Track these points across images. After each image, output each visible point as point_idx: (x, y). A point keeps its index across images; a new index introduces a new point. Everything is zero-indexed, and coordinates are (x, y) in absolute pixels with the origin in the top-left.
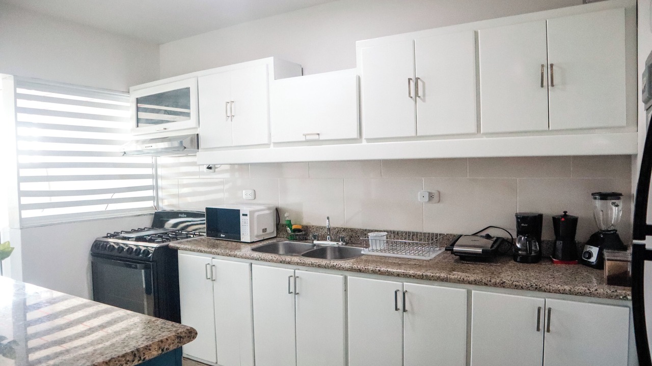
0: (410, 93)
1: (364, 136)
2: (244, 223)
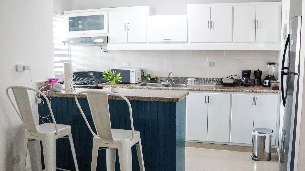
0: (208, 27)
1: (189, 41)
2: (132, 75)
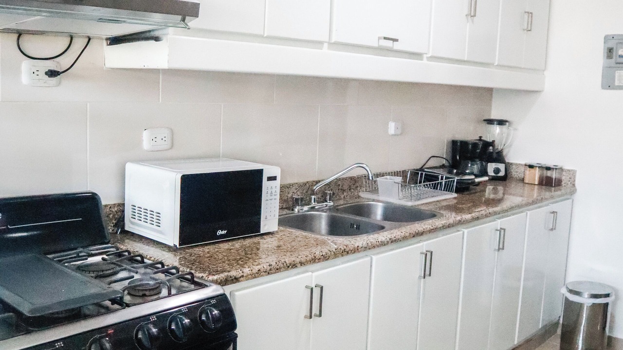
2: (269, 195)
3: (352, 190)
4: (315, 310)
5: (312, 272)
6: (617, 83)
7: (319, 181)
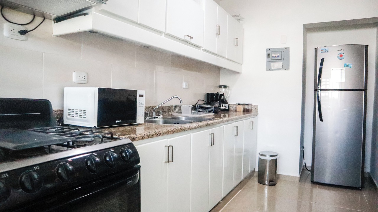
2: (140, 104)
3: (169, 112)
4: (170, 160)
5: (168, 139)
6: (272, 68)
7: (155, 107)
